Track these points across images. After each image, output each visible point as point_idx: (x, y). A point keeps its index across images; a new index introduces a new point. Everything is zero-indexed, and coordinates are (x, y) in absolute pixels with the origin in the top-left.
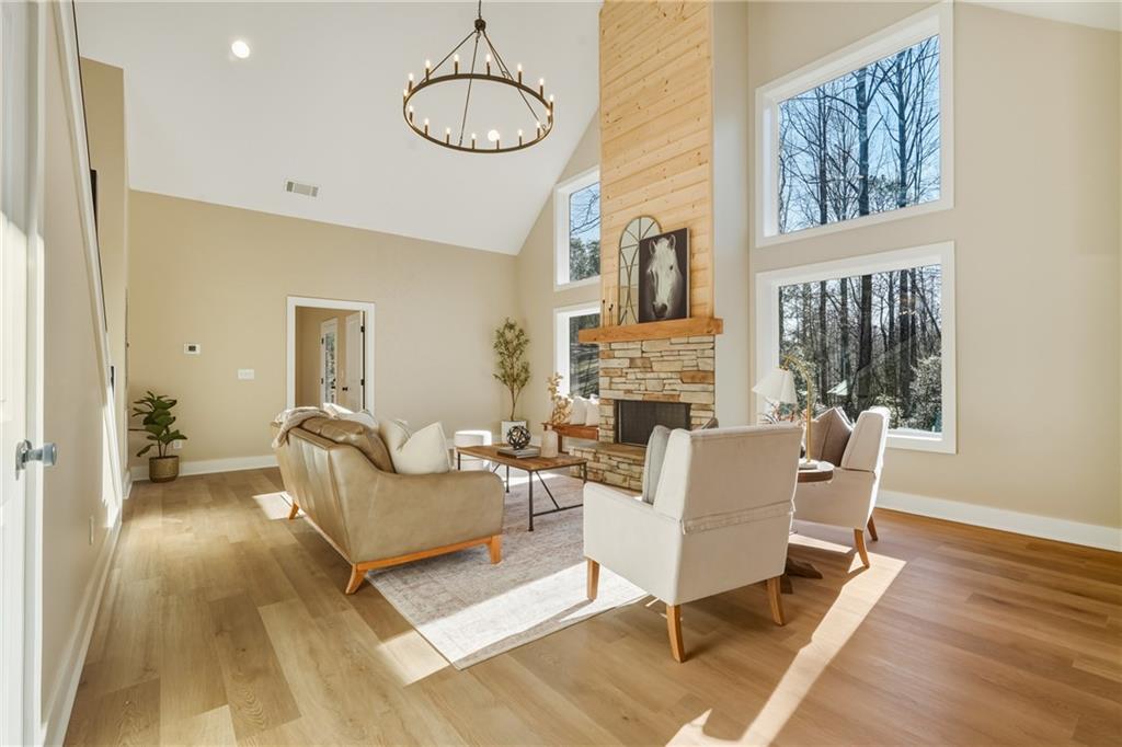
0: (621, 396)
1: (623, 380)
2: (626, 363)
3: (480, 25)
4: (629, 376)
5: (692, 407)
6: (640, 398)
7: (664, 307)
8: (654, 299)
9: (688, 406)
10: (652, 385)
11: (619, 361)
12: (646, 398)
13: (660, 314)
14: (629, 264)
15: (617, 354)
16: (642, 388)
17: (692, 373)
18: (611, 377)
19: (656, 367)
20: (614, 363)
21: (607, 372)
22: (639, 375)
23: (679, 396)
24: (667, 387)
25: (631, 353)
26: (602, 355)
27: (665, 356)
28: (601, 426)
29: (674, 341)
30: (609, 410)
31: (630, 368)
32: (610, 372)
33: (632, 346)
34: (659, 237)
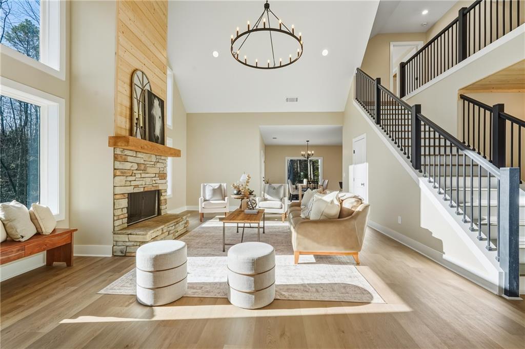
1: (133, 178)
2: (136, 166)
3: (267, 6)
4: (137, 176)
5: (163, 191)
7: (158, 137)
8: (154, 131)
9: (159, 191)
10: (148, 181)
11: (131, 164)
13: (157, 140)
14: (138, 98)
15: (129, 159)
16: (144, 183)
18: (126, 177)
19: (149, 170)
20: (127, 166)
21: (123, 173)
22: (143, 175)
23: (158, 186)
24: (154, 182)
25: (138, 160)
26: (120, 159)
27: (154, 164)
28: (115, 218)
29: (157, 157)
30: (124, 203)
31: (136, 170)
32: (125, 173)
33: (139, 155)
34: (155, 96)
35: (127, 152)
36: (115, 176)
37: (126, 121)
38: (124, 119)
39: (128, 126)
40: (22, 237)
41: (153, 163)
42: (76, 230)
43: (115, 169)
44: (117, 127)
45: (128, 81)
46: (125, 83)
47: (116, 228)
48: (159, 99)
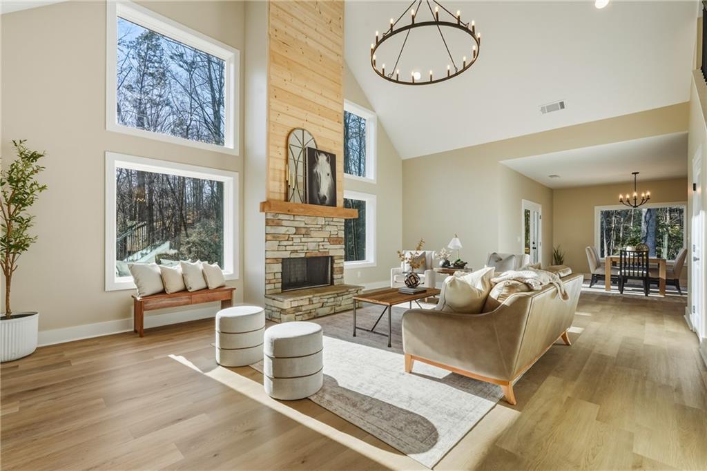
0: (287, 255)
1: (291, 243)
2: (294, 230)
4: (295, 241)
5: (335, 258)
6: (303, 255)
7: (325, 198)
9: (332, 257)
10: (312, 246)
11: (286, 229)
12: (308, 255)
13: (322, 201)
14: (296, 159)
15: (284, 223)
16: (305, 248)
17: (335, 239)
18: (280, 241)
19: (313, 234)
20: (282, 230)
21: (275, 237)
22: (303, 240)
23: (328, 252)
24: (321, 247)
25: (296, 224)
26: (270, 223)
27: (322, 228)
28: (268, 282)
29: (327, 219)
30: (278, 268)
31: (295, 234)
32: (278, 237)
33: (297, 218)
34: (320, 152)
35: (281, 217)
36: (266, 240)
37: (281, 185)
38: (277, 184)
39: (283, 190)
40: (191, 288)
41: (320, 226)
42: (235, 289)
43: (266, 234)
44: (268, 191)
45: (283, 144)
46: (278, 147)
47: (267, 292)
48: (326, 154)
